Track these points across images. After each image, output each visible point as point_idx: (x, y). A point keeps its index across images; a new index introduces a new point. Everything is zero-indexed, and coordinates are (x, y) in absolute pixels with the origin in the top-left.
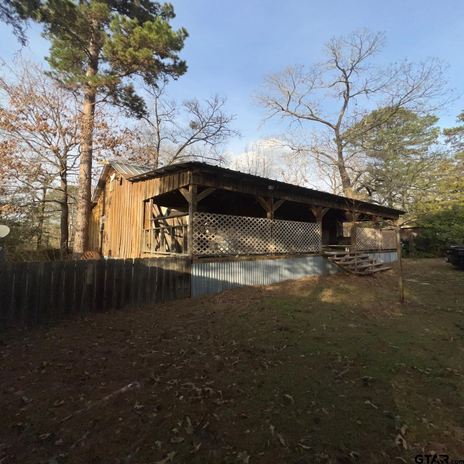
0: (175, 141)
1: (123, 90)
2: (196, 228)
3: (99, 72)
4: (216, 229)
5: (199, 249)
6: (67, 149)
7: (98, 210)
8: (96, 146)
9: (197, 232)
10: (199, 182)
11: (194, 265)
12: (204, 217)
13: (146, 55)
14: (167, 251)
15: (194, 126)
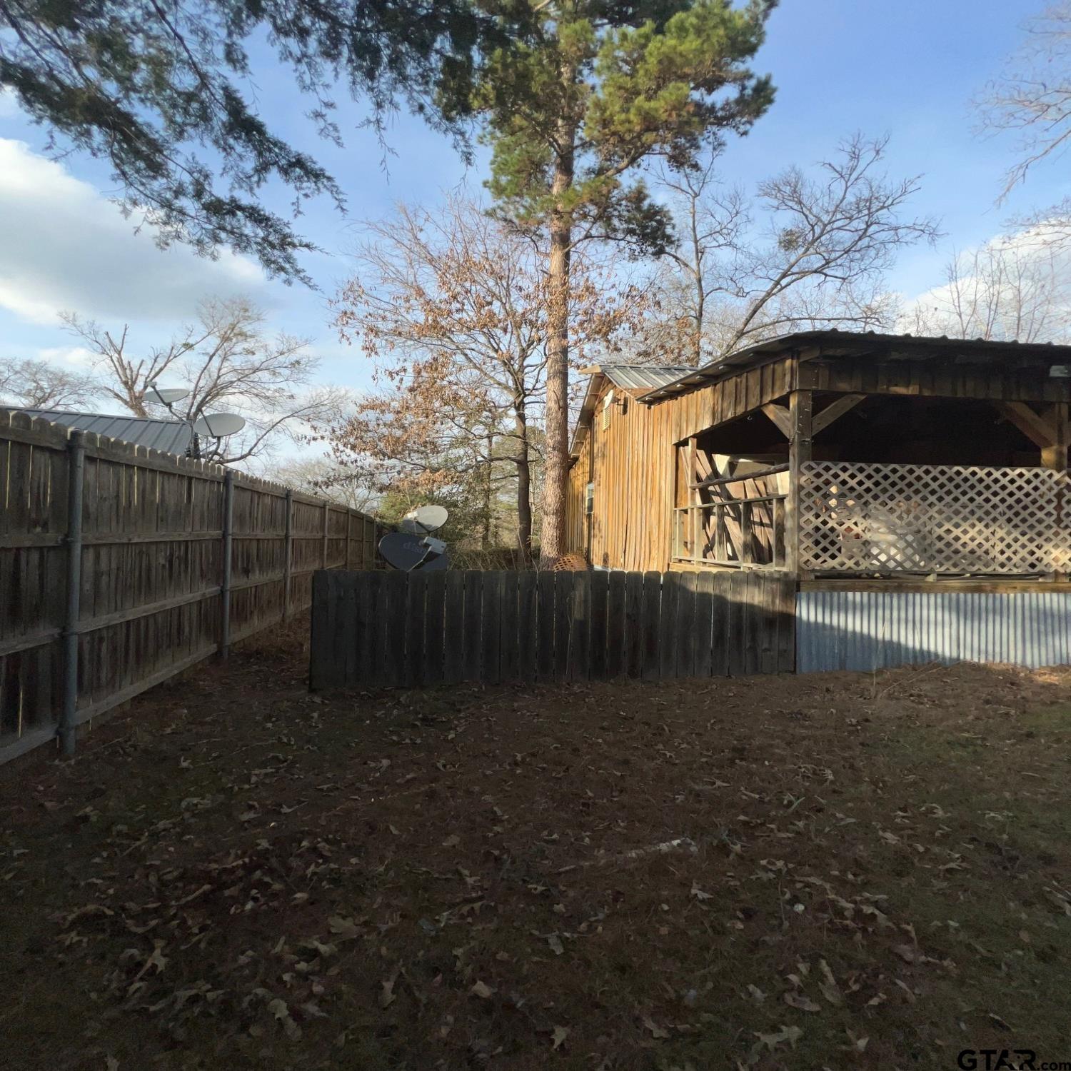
0: (740, 293)
1: (624, 203)
2: (808, 502)
3: (575, 177)
4: (866, 504)
5: (817, 556)
6: (524, 355)
7: (580, 472)
8: (575, 337)
9: (813, 512)
10: (817, 384)
11: (803, 594)
12: (832, 472)
13: (674, 98)
14: (730, 558)
15: (789, 242)
